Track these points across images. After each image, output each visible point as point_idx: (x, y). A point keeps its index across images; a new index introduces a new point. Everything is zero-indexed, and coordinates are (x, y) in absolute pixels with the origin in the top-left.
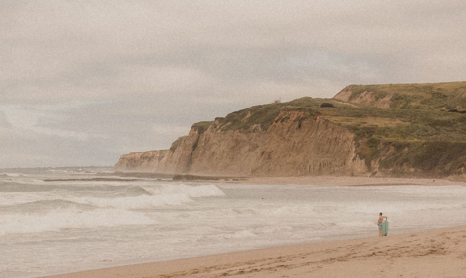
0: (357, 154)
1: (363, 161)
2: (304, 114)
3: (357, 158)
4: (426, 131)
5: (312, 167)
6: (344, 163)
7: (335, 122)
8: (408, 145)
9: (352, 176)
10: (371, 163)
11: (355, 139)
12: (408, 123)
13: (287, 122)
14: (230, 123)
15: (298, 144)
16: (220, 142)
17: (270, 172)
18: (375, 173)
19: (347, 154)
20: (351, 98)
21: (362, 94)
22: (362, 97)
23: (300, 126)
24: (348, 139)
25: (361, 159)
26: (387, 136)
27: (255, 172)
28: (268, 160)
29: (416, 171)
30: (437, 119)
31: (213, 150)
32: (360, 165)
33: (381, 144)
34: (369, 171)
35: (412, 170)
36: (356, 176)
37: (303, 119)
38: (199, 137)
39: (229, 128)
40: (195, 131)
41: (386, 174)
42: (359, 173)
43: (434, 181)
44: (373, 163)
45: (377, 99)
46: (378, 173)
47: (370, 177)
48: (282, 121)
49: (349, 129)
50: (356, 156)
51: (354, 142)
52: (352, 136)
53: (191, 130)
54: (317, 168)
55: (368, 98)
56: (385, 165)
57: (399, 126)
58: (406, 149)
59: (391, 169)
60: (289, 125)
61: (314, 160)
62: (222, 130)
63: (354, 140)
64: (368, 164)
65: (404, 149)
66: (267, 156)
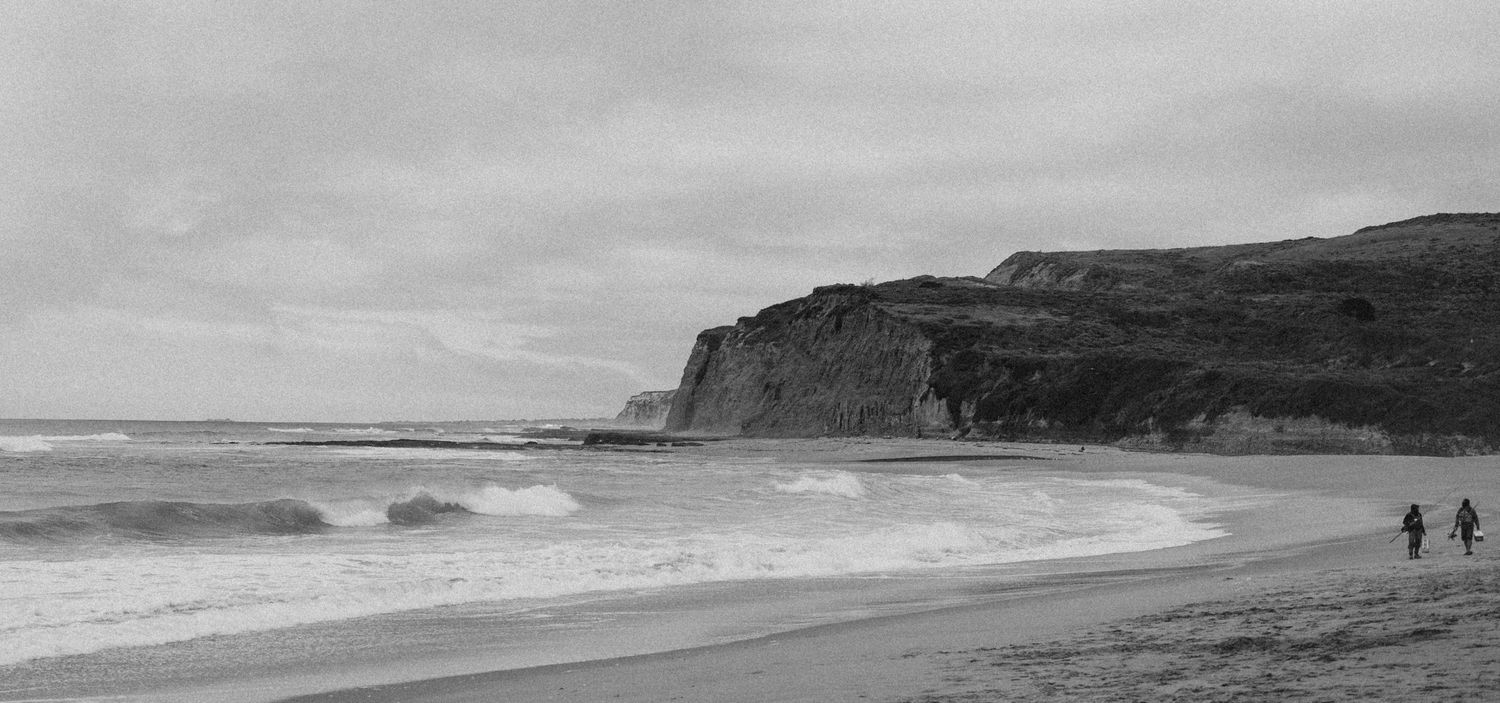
0: (931, 386)
1: (944, 402)
2: (850, 299)
3: (931, 395)
4: (1103, 336)
5: (846, 418)
6: (910, 408)
7: (897, 315)
8: (1042, 366)
9: (920, 436)
10: (962, 408)
11: (933, 353)
12: (1065, 319)
13: (815, 317)
14: (762, 328)
15: (832, 365)
16: (741, 367)
17: (775, 429)
18: (968, 430)
19: (915, 386)
20: (1014, 278)
21: (1035, 270)
22: (1033, 275)
23: (838, 326)
24: (919, 352)
25: (940, 398)
26: (1004, 345)
27: (748, 428)
28: (776, 401)
29: (1051, 424)
30: (1132, 310)
31: (726, 383)
32: (935, 412)
33: (986, 364)
34: (957, 427)
35: (1043, 423)
36: (926, 437)
37: (845, 311)
38: (710, 356)
39: (759, 338)
40: (702, 345)
41: (989, 433)
42: (933, 431)
43: (1083, 449)
44: (964, 406)
45: (1059, 277)
46: (972, 430)
47: (955, 439)
48: (806, 318)
49: (923, 331)
50: (928, 391)
51: (930, 360)
52: (927, 345)
53: (697, 344)
54: (855, 419)
55: (1042, 277)
56: (986, 412)
57: (1042, 324)
58: (1037, 376)
59: (999, 422)
60: (819, 324)
61: (849, 403)
62: (745, 343)
63: (930, 356)
64: (954, 411)
65: (1033, 373)
66: (773, 391)
